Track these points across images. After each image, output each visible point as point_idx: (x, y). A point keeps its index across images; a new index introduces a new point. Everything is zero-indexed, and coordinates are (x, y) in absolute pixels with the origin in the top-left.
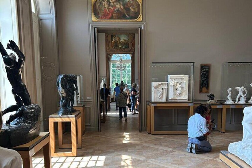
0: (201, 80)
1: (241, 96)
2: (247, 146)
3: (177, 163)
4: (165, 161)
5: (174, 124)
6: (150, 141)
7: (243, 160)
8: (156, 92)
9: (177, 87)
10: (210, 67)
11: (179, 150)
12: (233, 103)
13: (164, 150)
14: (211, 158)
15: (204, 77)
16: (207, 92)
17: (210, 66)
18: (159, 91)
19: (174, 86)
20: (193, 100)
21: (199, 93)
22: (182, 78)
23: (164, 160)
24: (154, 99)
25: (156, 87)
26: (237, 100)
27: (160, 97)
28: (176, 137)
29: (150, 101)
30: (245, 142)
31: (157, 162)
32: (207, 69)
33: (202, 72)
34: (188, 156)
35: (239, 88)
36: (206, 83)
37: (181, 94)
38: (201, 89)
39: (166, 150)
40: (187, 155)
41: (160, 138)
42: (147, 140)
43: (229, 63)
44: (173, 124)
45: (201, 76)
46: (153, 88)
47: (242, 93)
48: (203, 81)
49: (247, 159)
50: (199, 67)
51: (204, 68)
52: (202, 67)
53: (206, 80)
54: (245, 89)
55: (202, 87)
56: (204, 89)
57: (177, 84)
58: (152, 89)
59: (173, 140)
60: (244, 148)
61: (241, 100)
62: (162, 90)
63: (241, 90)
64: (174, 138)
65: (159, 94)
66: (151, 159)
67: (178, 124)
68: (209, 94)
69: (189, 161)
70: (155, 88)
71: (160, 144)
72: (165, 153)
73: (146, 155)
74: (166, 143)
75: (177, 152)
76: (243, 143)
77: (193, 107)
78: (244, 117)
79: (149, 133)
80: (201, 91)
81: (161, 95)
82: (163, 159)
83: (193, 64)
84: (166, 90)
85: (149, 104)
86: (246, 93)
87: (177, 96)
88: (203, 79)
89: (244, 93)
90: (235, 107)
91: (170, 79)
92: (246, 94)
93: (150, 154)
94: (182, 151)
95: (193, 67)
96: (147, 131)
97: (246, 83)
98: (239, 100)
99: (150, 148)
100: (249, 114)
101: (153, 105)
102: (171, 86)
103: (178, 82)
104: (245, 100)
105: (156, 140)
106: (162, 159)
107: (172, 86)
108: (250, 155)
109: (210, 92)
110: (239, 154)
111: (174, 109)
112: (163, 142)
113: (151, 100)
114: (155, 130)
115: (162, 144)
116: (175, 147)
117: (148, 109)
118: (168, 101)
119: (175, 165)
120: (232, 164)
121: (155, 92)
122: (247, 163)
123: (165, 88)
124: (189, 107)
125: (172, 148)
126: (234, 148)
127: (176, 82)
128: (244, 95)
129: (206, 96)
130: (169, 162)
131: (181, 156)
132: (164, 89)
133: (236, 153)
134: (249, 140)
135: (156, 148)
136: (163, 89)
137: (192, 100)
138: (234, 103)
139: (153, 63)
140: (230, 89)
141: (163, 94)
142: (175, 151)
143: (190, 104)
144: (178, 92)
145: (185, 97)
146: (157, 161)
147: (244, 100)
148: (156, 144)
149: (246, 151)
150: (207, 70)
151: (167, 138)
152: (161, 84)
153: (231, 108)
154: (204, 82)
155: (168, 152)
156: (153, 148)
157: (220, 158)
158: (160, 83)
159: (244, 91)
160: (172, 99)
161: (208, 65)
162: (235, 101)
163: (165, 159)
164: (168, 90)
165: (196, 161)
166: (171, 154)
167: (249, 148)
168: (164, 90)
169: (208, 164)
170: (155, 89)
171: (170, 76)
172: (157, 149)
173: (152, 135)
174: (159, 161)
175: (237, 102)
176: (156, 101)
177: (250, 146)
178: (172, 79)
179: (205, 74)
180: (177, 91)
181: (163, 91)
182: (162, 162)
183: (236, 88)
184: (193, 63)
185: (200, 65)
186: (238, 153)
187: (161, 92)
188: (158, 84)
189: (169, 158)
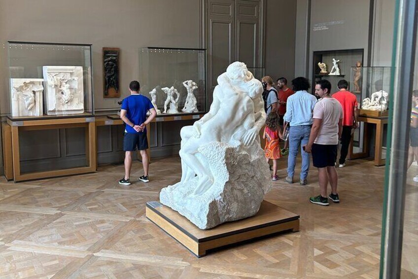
0: (105, 76)
1: (170, 102)
2: (189, 193)
3: (70, 241)
4: (47, 239)
5: (61, 156)
6: (13, 198)
7: (184, 217)
8: (20, 97)
9: (62, 88)
10: (119, 53)
11: (72, 210)
12: (160, 114)
13: (43, 215)
14: (133, 218)
15: (110, 71)
16: (117, 96)
17: (119, 50)
18: (27, 96)
19: (56, 86)
20: (94, 110)
21: (104, 97)
22: (72, 72)
23: (44, 238)
24: (17, 111)
25: (20, 89)
26: (165, 108)
27: (29, 108)
28: (65, 182)
29: (8, 115)
30: (186, 184)
31: (29, 246)
32: (114, 56)
33: (106, 61)
34: (91, 221)
35: (167, 88)
36: (114, 80)
37: (70, 101)
38: (106, 91)
39: (46, 215)
40: (88, 219)
41: (32, 189)
42: (6, 196)
43: (149, 48)
44: (59, 156)
45: (105, 69)
46: (13, 91)
47: (172, 97)
48: (109, 77)
49: (191, 214)
50: (101, 53)
51: (109, 55)
52: (106, 52)
53: (113, 75)
54: (176, 90)
55: (108, 88)
56: (112, 91)
57: (61, 83)
58: (12, 93)
59: (60, 188)
60: (185, 196)
61: (171, 108)
62: (33, 95)
63: (171, 92)
64: (61, 185)
65: (27, 103)
66: (15, 242)
67: (68, 155)
68: (120, 100)
69: (93, 232)
70: (18, 91)
71: (35, 203)
72: (46, 222)
73: (4, 233)
74: (46, 198)
75: (69, 216)
76: (183, 187)
77: (94, 123)
78: (182, 143)
79: (9, 180)
80: (106, 95)
81: (32, 104)
82: (42, 236)
83: (89, 47)
84: (42, 93)
85: (6, 122)
86: (178, 96)
87: (63, 105)
88: (109, 75)
89: (175, 96)
90: (163, 120)
91: (47, 74)
92: (177, 99)
93: (13, 229)
94: (79, 212)
95: (89, 51)
96: (5, 176)
97: (176, 81)
98: (168, 108)
99: (12, 215)
100: (189, 140)
101: (14, 124)
102: (51, 86)
103: (63, 80)
104: (177, 107)
105: (25, 193)
106: (39, 237)
107: (53, 86)
108: (196, 208)
109: (122, 96)
110: (177, 206)
111: (59, 129)
112: (40, 197)
113: (10, 113)
114: (22, 173)
115: (37, 202)
116: (65, 204)
117: (5, 132)
118: (46, 115)
119: (66, 247)
120: (168, 225)
121: (18, 99)
122: (191, 221)
123: (40, 91)
124: (87, 123)
125: (60, 208)
126: (169, 197)
127: (60, 79)
128: (175, 100)
129: (115, 102)
130: (55, 241)
131: (77, 223)
132: (38, 91)
133: (174, 206)
134: (191, 180)
135: (25, 213)
136: (34, 92)
137: (91, 111)
138: (161, 112)
139: (10, 42)
140: (154, 90)
141: (35, 101)
142: (64, 214)
143: (88, 120)
144: (66, 97)
145: (78, 106)
146: (27, 243)
147: (175, 107)
148: (25, 205)
149: (189, 201)
150: (115, 58)
151: (49, 187)
152: (29, 83)
153: (157, 122)
154: (111, 79)
155: (51, 218)
156: (20, 213)
157: (147, 216)
158: (28, 80)
159: (175, 93)
160: (54, 111)
161: (116, 50)
162: (162, 109)
163: (46, 236)
164: (44, 93)
165: (105, 230)
166: (58, 220)
167: (192, 195)
168: (38, 94)
169: (128, 231)
170: (18, 93)
171: (46, 69)
172: (28, 214)
173: (17, 182)
174: (33, 243)
175: (165, 112)
176: (21, 115)
177: (194, 192)
178: (51, 74)
179: (112, 65)
180: (63, 96)
181: (35, 97)
182: (39, 244)
183: (162, 89)
184: (90, 45)
185: (102, 49)
186: (176, 204)
187: (30, 99)
188: (25, 83)
189: (53, 231)
